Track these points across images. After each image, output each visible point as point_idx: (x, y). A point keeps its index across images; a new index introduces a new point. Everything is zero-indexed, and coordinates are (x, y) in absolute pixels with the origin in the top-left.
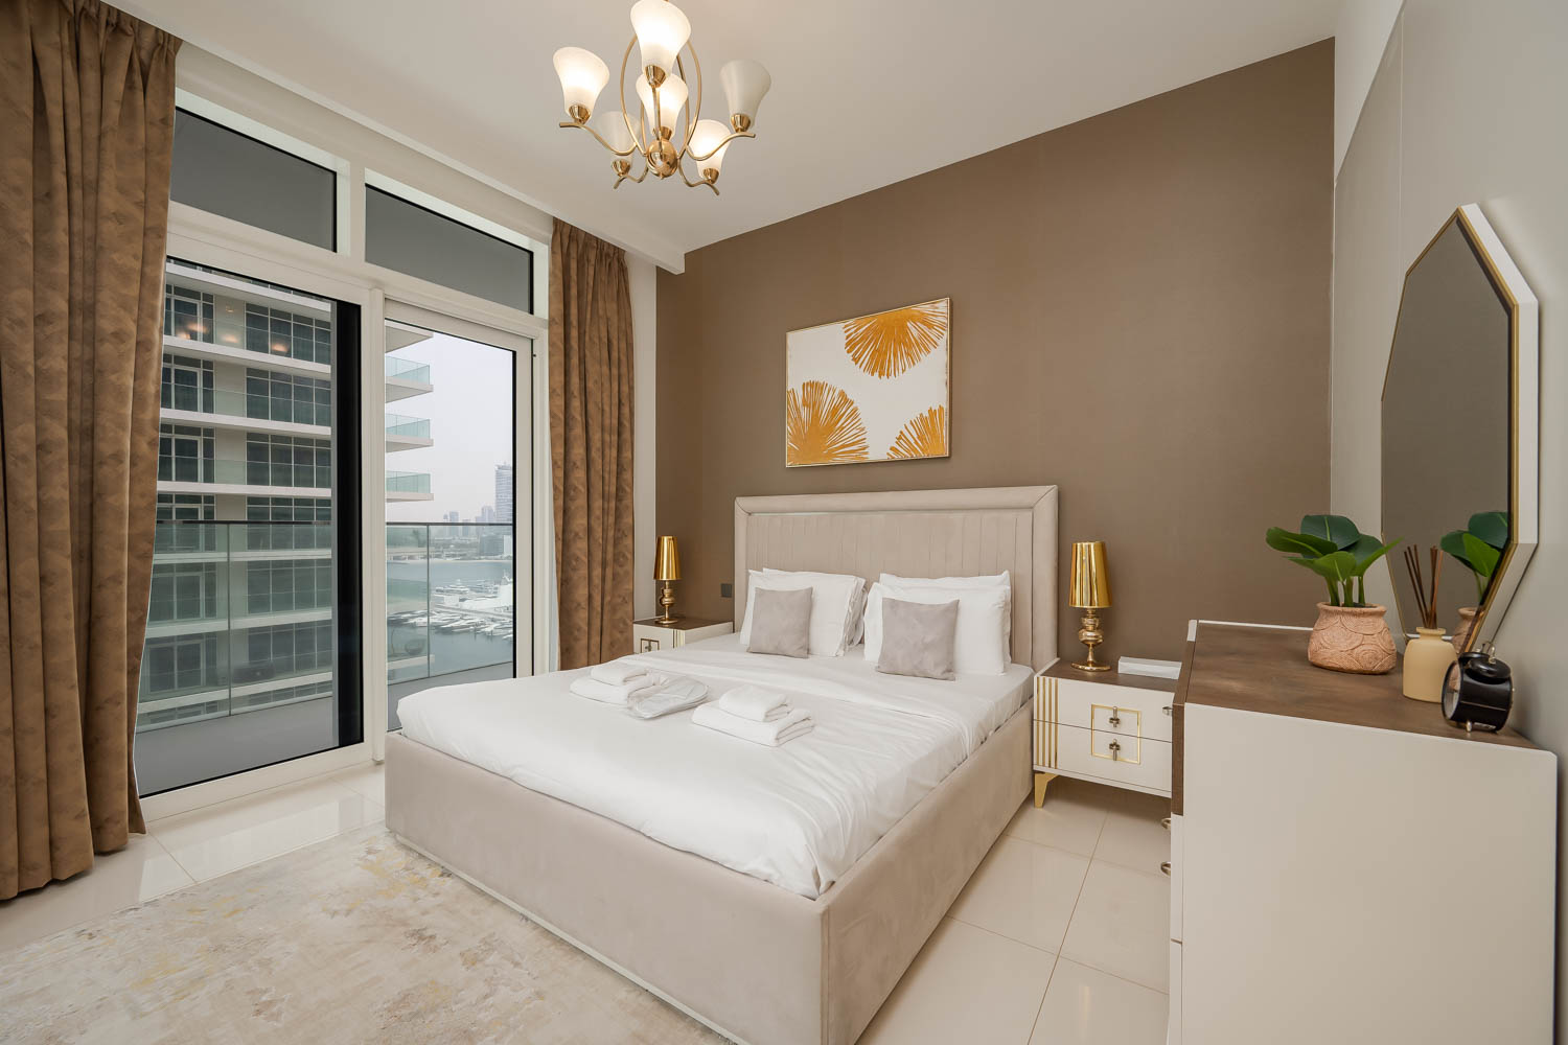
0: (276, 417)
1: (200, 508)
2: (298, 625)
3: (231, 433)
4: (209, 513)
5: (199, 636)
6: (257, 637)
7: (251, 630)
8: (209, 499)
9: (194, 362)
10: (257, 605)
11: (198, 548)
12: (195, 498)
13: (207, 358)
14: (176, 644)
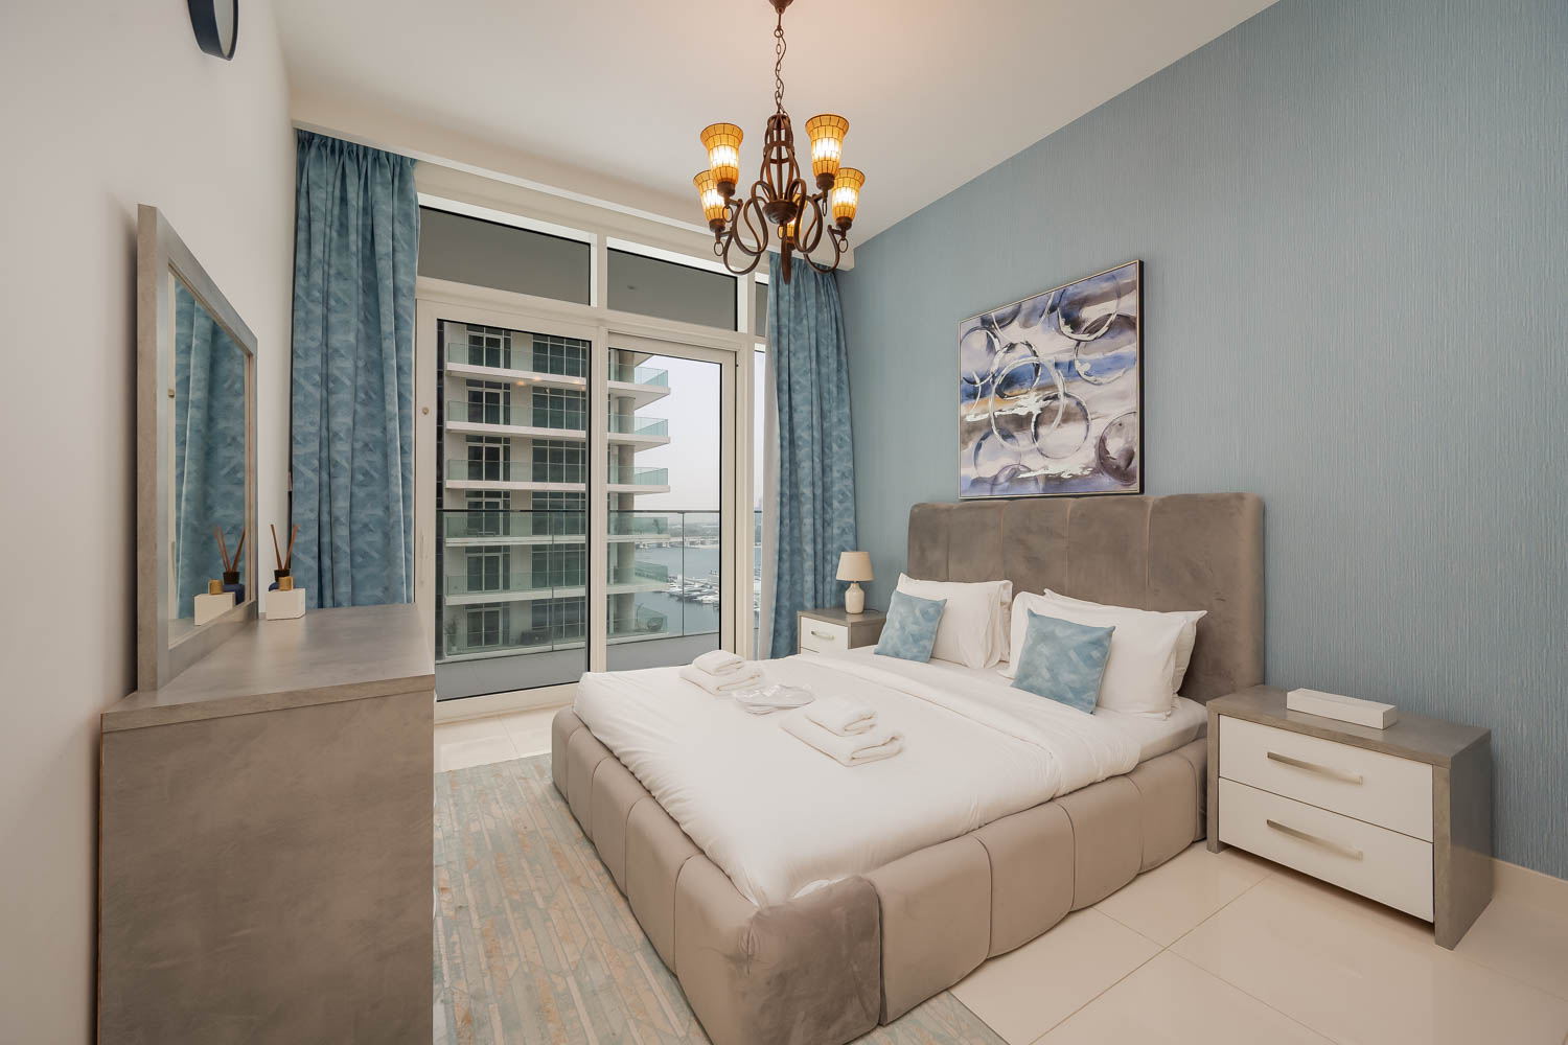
0: (553, 426)
1: (500, 501)
2: (567, 599)
3: (522, 439)
4: (506, 505)
5: (497, 604)
6: (538, 606)
7: (534, 601)
8: (507, 494)
9: (497, 385)
10: (539, 580)
11: (498, 533)
12: (496, 494)
13: (507, 381)
14: (484, 610)
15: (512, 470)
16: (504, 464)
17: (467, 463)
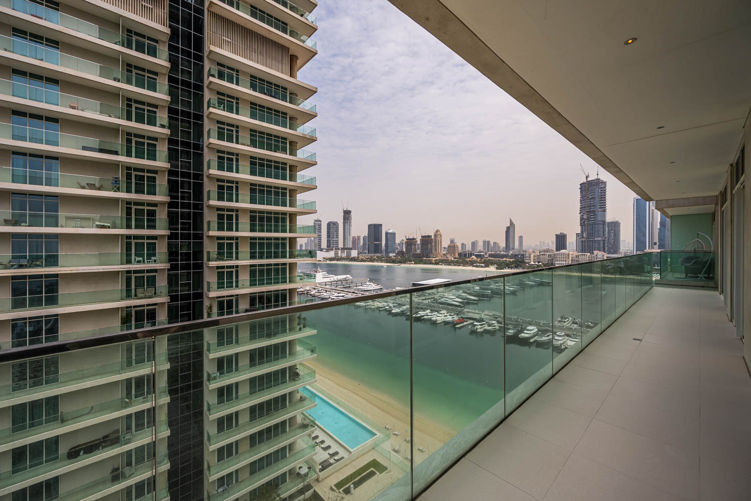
15: (240, 226)
16: (236, 223)
17: (216, 222)
